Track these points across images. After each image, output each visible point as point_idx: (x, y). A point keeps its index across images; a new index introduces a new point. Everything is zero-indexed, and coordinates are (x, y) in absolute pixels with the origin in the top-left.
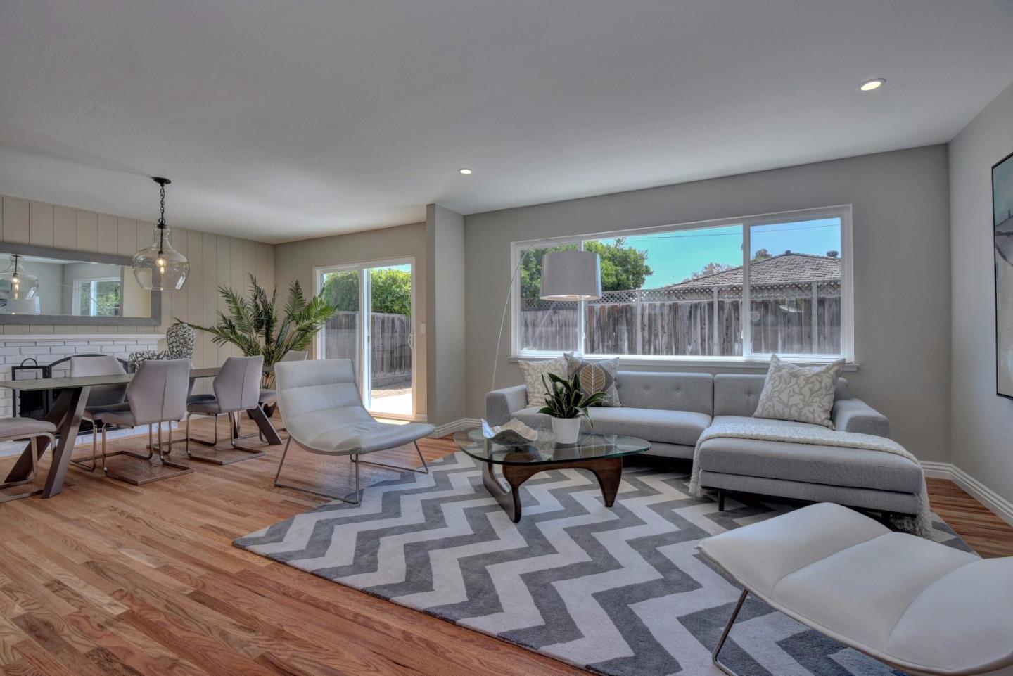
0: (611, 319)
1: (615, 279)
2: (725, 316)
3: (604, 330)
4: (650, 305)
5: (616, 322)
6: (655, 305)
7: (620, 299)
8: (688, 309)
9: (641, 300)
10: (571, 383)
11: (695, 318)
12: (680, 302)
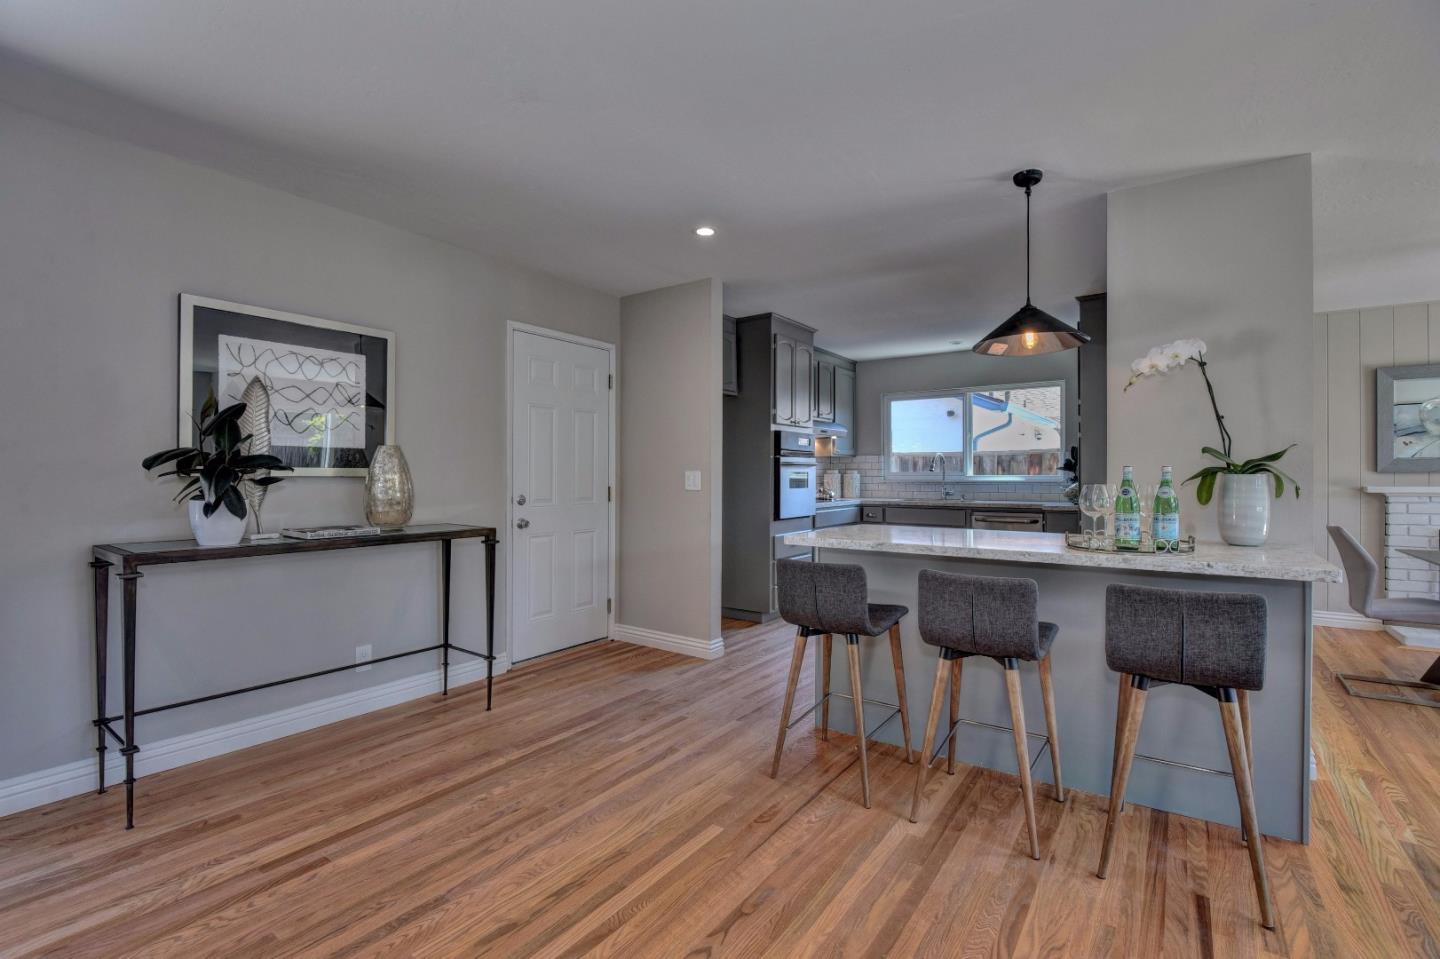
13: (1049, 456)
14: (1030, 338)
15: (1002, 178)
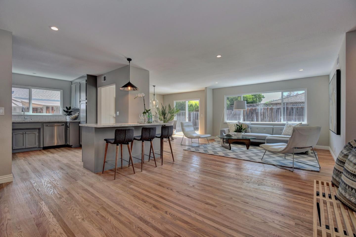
0: (251, 112)
1: (252, 100)
2: (289, 112)
3: (248, 116)
4: (263, 108)
5: (252, 113)
6: (265, 108)
7: (253, 106)
8: (276, 109)
9: (261, 107)
10: (240, 126)
11: (279, 112)
12: (273, 107)
13: (40, 109)
14: (129, 88)
15: (126, 58)
